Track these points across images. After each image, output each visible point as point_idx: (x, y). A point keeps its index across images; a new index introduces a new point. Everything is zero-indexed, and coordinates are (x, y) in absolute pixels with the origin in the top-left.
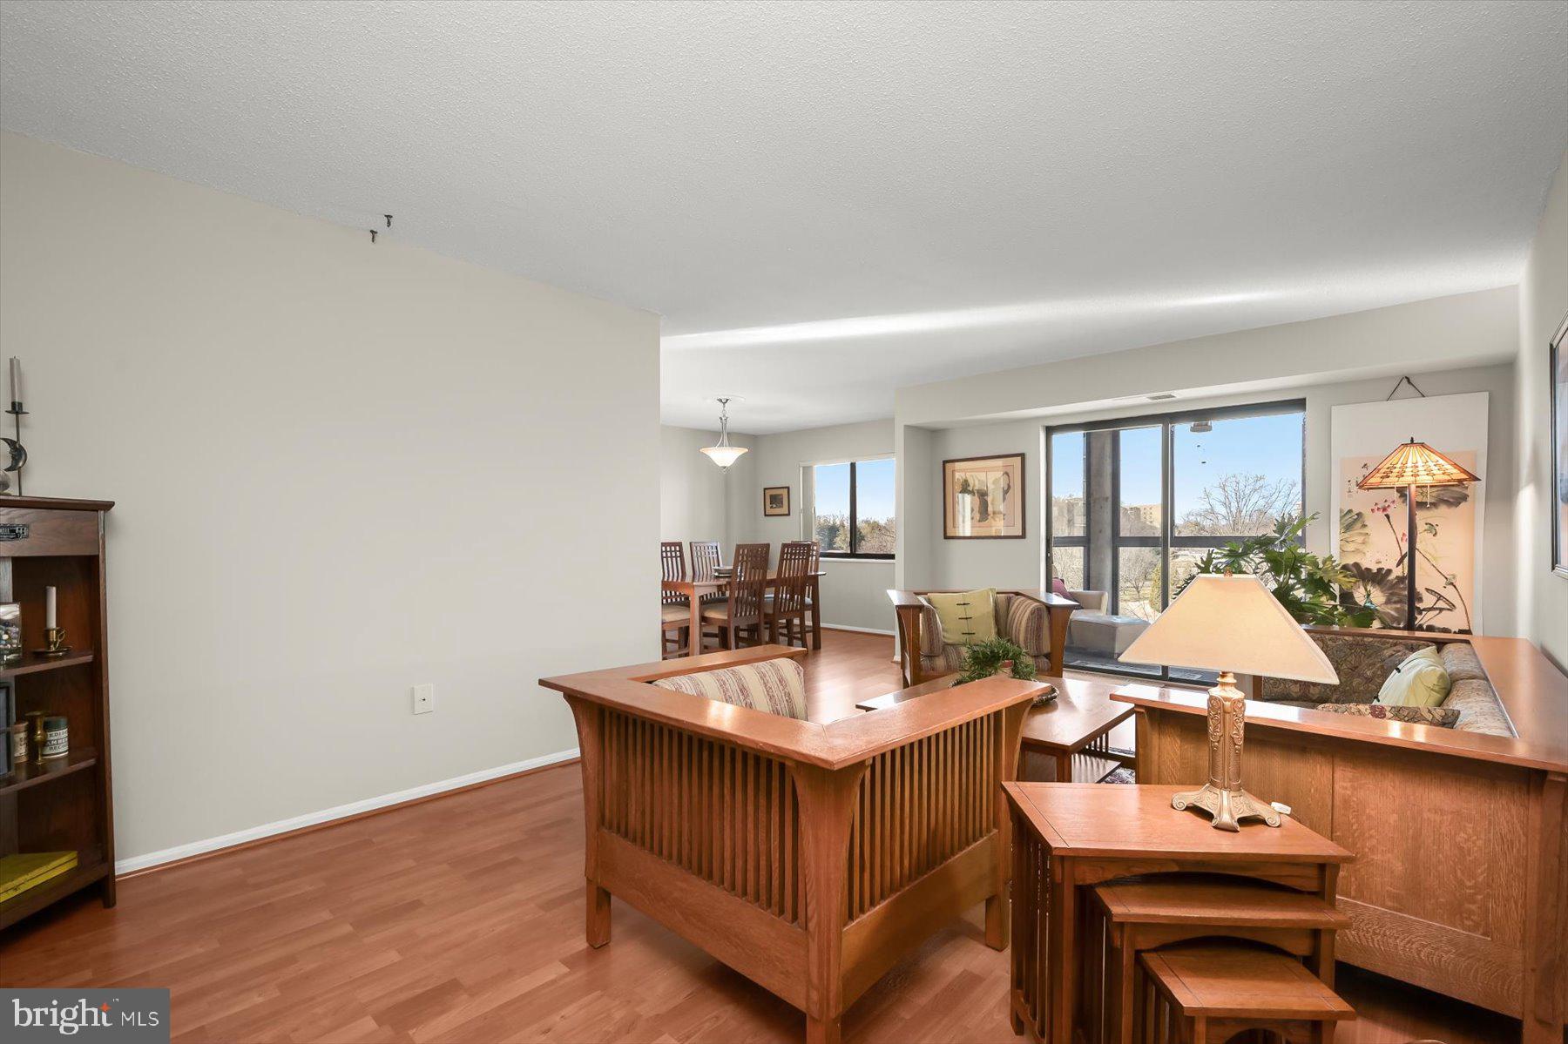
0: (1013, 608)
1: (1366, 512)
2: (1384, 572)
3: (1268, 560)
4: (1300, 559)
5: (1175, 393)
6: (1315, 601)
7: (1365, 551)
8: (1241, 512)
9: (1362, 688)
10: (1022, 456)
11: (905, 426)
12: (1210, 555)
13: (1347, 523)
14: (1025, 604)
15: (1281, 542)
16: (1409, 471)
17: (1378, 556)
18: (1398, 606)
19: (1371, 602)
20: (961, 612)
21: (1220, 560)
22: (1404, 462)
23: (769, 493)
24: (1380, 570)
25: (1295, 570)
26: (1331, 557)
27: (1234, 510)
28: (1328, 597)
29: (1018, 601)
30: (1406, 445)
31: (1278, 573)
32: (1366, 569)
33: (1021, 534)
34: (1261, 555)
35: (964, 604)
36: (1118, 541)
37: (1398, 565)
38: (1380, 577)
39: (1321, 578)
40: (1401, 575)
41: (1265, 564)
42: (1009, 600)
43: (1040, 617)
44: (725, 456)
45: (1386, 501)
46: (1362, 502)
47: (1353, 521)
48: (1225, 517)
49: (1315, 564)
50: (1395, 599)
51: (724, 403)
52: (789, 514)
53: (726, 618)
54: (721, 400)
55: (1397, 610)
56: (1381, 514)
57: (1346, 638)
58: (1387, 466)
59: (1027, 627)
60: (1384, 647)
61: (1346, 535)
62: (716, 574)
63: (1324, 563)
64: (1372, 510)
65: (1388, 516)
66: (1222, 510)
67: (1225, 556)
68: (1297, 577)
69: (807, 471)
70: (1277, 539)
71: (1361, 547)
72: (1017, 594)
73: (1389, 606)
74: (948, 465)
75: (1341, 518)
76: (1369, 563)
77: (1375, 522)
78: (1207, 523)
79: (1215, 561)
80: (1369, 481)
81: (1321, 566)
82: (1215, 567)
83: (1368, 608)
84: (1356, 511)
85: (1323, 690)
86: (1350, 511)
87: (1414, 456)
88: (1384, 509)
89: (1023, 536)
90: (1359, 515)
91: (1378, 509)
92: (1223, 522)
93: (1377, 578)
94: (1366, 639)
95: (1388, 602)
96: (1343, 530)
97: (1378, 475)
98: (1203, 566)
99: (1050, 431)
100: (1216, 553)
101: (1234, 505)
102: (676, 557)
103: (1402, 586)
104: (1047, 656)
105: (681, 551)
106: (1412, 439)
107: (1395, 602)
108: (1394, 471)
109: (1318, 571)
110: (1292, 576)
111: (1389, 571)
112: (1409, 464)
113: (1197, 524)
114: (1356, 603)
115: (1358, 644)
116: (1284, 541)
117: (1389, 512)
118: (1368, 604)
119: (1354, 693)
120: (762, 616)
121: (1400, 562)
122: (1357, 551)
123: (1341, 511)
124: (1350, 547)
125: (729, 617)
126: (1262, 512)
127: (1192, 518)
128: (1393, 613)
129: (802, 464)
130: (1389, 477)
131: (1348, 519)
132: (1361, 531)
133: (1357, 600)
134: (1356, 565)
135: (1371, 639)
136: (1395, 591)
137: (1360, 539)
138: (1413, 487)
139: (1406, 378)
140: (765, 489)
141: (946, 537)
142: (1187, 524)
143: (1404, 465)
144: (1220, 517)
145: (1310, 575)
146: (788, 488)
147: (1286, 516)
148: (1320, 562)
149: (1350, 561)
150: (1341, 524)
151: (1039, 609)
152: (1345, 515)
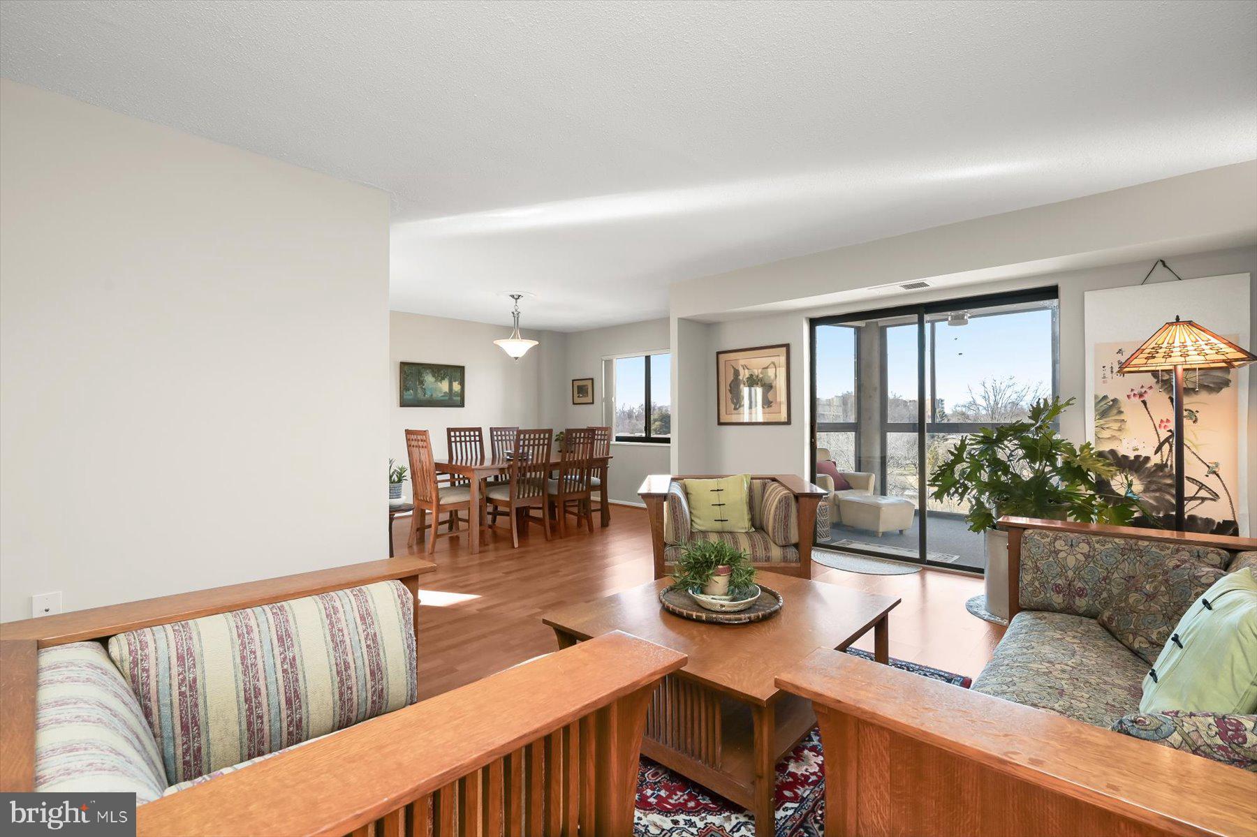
0: (767, 495)
1: (1122, 397)
2: (1142, 459)
3: (1022, 447)
4: (1056, 445)
5: (927, 280)
6: (1070, 489)
7: (1121, 438)
8: (997, 404)
9: (1142, 607)
10: (787, 346)
11: (679, 319)
12: (963, 441)
13: (1103, 408)
14: (777, 490)
15: (1037, 429)
16: (1177, 351)
17: (1135, 444)
18: (1157, 494)
19: (1132, 492)
20: (714, 498)
21: (975, 446)
22: (1171, 342)
23: (577, 384)
24: (1137, 457)
25: (1051, 458)
26: (1089, 444)
27: (992, 403)
28: (1087, 486)
29: (772, 488)
30: (1172, 324)
31: (1033, 461)
32: (1123, 456)
33: (786, 420)
34: (1016, 442)
35: (718, 490)
36: (885, 427)
37: (1156, 453)
38: (1137, 465)
39: (1079, 467)
40: (1159, 462)
41: (1019, 450)
42: (764, 486)
43: (788, 506)
44: (518, 348)
45: (1142, 387)
46: (1118, 388)
47: (1108, 409)
48: (985, 408)
49: (1072, 451)
50: (1154, 487)
51: (516, 299)
52: (593, 403)
53: (508, 499)
54: (513, 296)
55: (1156, 499)
56: (1137, 400)
57: (1117, 540)
58: (1151, 346)
59: (775, 515)
60: (1163, 553)
61: (1102, 422)
62: (508, 457)
63: (1082, 450)
64: (1129, 396)
65: (1144, 403)
66: (984, 403)
67: (978, 443)
68: (1053, 465)
69: (609, 364)
70: (1033, 425)
71: (1117, 434)
72: (774, 480)
73: (1148, 495)
74: (721, 356)
75: (1097, 404)
76: (1126, 449)
77: (1132, 409)
78: (971, 413)
79: (968, 448)
80: (1133, 363)
81: (1078, 453)
82: (970, 453)
83: (1130, 499)
84: (1111, 397)
85: (1091, 602)
86: (1105, 397)
87: (1181, 335)
88: (1141, 395)
89: (788, 422)
90: (1115, 401)
91: (1134, 395)
92: (984, 412)
93: (1134, 465)
94: (1140, 543)
95: (1146, 490)
96: (1098, 417)
97: (1141, 356)
98: (956, 452)
99: (814, 323)
100: (971, 439)
101: (992, 398)
102: (475, 441)
103: (1161, 474)
104: (796, 546)
105: (480, 435)
106: (1178, 317)
107: (1153, 491)
108: (1159, 351)
109: (1075, 459)
110: (1048, 463)
111: (1147, 459)
112: (1177, 344)
113: (963, 414)
114: (1113, 492)
115: (1131, 549)
116: (1040, 427)
117: (1146, 398)
118: (1129, 495)
119: (1132, 612)
120: (546, 496)
121: (1159, 449)
122: (1113, 438)
123: (1096, 397)
124: (1106, 434)
125: (511, 497)
126: (1015, 404)
127: (959, 409)
128: (1151, 501)
129: (605, 358)
130: (1154, 357)
131: (1103, 405)
132: (1117, 417)
133: (1114, 488)
134: (1113, 452)
135: (1146, 543)
136: (1154, 479)
137: (1116, 426)
138: (1180, 369)
139: (1161, 261)
140: (573, 381)
141: (720, 424)
142: (955, 413)
143: (1171, 344)
144: (981, 408)
145: (1066, 463)
146: (592, 379)
147: (1042, 401)
148: (1077, 448)
149: (1106, 447)
150: (1096, 410)
151: (786, 498)
152: (1101, 400)
